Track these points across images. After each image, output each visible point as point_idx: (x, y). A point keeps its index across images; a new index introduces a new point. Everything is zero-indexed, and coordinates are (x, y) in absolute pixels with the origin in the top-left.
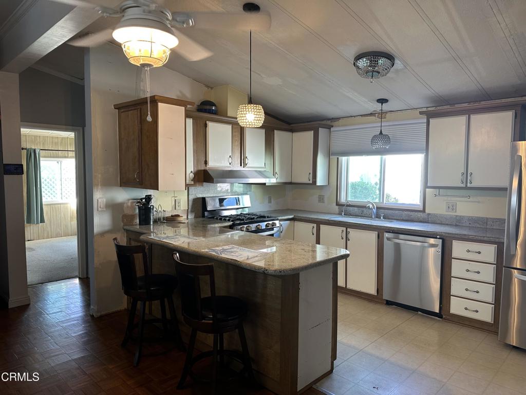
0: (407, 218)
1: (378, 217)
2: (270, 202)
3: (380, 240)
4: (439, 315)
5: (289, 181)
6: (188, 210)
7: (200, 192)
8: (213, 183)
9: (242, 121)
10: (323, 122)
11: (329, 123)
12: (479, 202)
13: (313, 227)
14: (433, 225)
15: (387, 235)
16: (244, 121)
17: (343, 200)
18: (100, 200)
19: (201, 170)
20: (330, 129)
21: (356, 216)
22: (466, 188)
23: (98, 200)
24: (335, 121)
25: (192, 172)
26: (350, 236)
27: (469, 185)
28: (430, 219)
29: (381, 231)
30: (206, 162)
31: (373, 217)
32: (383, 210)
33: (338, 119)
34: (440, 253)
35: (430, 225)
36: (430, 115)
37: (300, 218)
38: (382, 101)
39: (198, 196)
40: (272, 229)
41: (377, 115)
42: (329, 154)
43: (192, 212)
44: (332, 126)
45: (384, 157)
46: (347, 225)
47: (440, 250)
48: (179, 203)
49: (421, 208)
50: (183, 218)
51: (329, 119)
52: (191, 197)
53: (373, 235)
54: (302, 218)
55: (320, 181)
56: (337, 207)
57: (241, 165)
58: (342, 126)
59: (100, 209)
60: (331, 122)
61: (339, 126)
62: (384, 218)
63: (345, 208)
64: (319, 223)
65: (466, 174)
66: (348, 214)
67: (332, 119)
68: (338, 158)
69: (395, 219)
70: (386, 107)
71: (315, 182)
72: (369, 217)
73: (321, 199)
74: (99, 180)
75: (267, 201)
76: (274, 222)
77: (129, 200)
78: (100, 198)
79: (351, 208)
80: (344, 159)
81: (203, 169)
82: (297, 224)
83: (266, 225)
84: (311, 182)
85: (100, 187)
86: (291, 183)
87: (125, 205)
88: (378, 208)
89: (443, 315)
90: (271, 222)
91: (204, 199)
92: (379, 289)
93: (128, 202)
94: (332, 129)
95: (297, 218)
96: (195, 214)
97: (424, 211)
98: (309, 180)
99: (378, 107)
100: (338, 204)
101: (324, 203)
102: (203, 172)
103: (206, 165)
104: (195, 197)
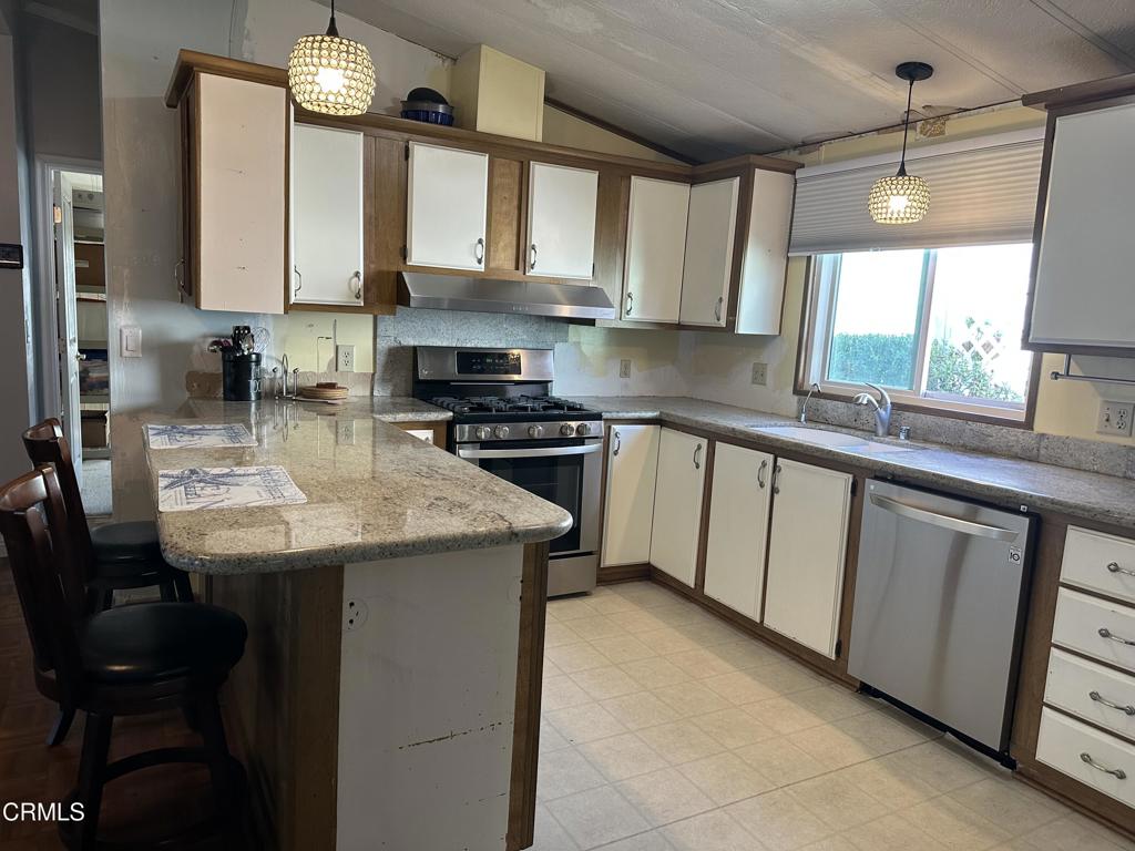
0: (975, 443)
1: (892, 431)
2: (625, 373)
3: (856, 499)
4: (1003, 758)
5: (673, 318)
6: (373, 375)
7: (409, 331)
8: (410, 306)
10: (784, 155)
11: (793, 156)
13: (699, 447)
14: (1052, 469)
15: (872, 486)
17: (813, 378)
18: (126, 332)
19: (388, 273)
20: (794, 173)
21: (840, 426)
23: (121, 331)
24: (809, 152)
25: (357, 274)
26: (781, 480)
28: (1043, 452)
29: (860, 472)
30: (404, 253)
31: (880, 431)
32: (912, 415)
33: (819, 143)
34: (1021, 563)
35: (1041, 468)
36: (1060, 103)
37: (671, 419)
38: (913, 71)
39: (404, 343)
40: (579, 442)
41: (919, 124)
42: (788, 246)
43: (384, 380)
44: (802, 166)
45: (933, 251)
46: (777, 448)
47: (1021, 553)
48: (347, 355)
49: (1021, 417)
51: (796, 147)
52: (383, 345)
53: (841, 482)
54: (677, 421)
55: (749, 320)
56: (796, 398)
58: (829, 161)
59: (126, 353)
60: (801, 154)
61: (818, 163)
62: (908, 437)
63: (816, 405)
64: (714, 436)
66: (816, 420)
67: (804, 144)
68: (809, 258)
69: (936, 443)
71: (732, 324)
72: (871, 433)
73: (759, 375)
74: (126, 283)
76: (588, 423)
77: (205, 336)
78: (125, 327)
79: (830, 404)
80: (826, 259)
81: (395, 269)
82: (670, 435)
83: (560, 428)
84: (723, 323)
85: (126, 300)
86: (680, 327)
87: (196, 349)
88: (897, 407)
89: (1012, 757)
90: (574, 424)
91: (415, 351)
92: (842, 647)
93: (204, 342)
94: (800, 174)
95: (664, 417)
97: (1029, 424)
98: (718, 320)
100: (799, 391)
101: (765, 384)
102: (393, 277)
103: (405, 258)
104: (396, 344)
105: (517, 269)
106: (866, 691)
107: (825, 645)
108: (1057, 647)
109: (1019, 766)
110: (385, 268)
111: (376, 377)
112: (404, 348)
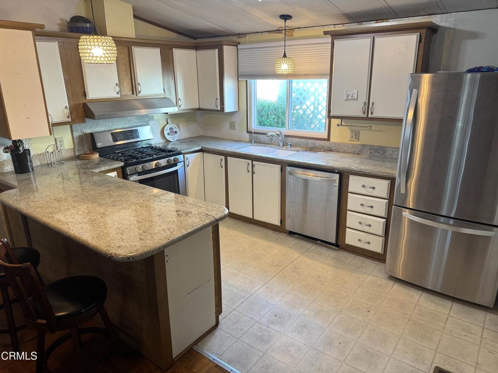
3: (282, 173)
4: (336, 245)
5: (197, 107)
6: (74, 148)
7: (89, 127)
8: (94, 119)
11: (235, 39)
12: (380, 131)
13: (222, 160)
14: (336, 154)
15: (288, 169)
17: (253, 126)
19: (79, 104)
20: (237, 46)
21: (266, 144)
22: (367, 119)
24: (242, 38)
25: (66, 107)
26: (255, 169)
27: (370, 115)
28: (334, 148)
29: (284, 165)
30: (85, 95)
31: (281, 145)
32: (291, 138)
33: (245, 34)
34: (337, 188)
37: (207, 149)
38: (285, 17)
39: (86, 132)
40: (175, 165)
42: (239, 76)
44: (239, 43)
46: (253, 158)
47: (337, 186)
48: (61, 142)
49: (326, 137)
51: (236, 35)
52: (76, 134)
53: (277, 168)
54: (209, 150)
55: (229, 107)
56: (248, 134)
58: (251, 42)
60: (238, 38)
61: (245, 43)
62: (291, 147)
63: (255, 137)
64: (226, 155)
65: (368, 105)
66: (259, 142)
67: (239, 34)
68: (247, 81)
70: (290, 23)
71: (222, 109)
72: (278, 146)
73: (232, 126)
76: (177, 157)
79: (261, 136)
80: (252, 82)
81: (81, 102)
82: (206, 155)
83: (168, 161)
84: (219, 108)
86: (199, 109)
88: (286, 136)
89: (339, 244)
90: (172, 158)
91: (92, 134)
92: (282, 221)
94: (239, 47)
95: (204, 149)
97: (328, 139)
98: (217, 107)
100: (248, 132)
101: (235, 129)
102: (82, 106)
104: (82, 133)
105: (133, 94)
106: (291, 233)
107: (276, 221)
108: (349, 210)
109: (340, 246)
110: (77, 102)
111: (76, 149)
112: (86, 134)
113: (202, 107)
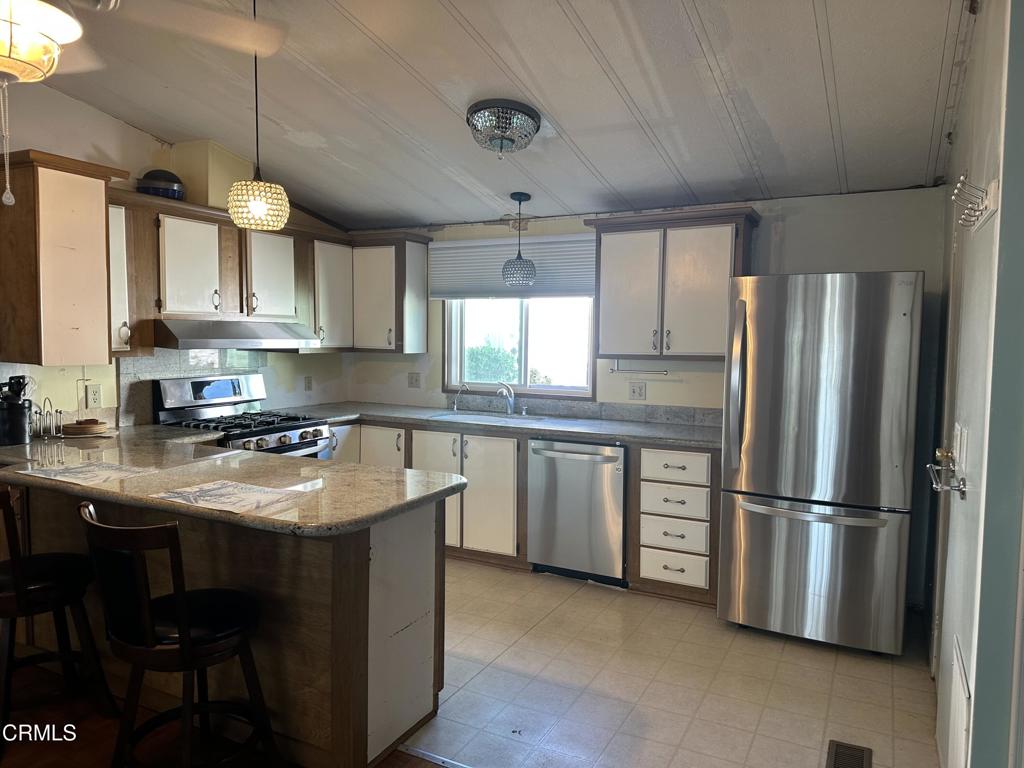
0: (565, 412)
1: (517, 411)
2: (309, 387)
3: (520, 454)
4: (622, 583)
5: (349, 344)
6: (118, 408)
7: (147, 367)
8: (177, 348)
9: (240, 215)
10: (416, 231)
11: (424, 232)
12: (681, 381)
13: (399, 436)
14: (608, 422)
15: (533, 444)
16: (245, 215)
17: (455, 381)
19: (147, 321)
20: (427, 244)
21: (480, 411)
22: (661, 357)
24: (436, 230)
25: (125, 324)
26: (468, 450)
27: (665, 352)
28: (603, 413)
29: (522, 437)
30: (159, 304)
31: (509, 412)
33: (440, 226)
34: (622, 472)
35: (604, 422)
36: (603, 227)
37: (372, 418)
38: (521, 197)
39: (142, 378)
40: (314, 443)
41: (511, 222)
42: (427, 293)
43: (128, 412)
44: (432, 240)
45: (526, 301)
46: (462, 429)
47: (621, 467)
48: (95, 393)
49: (589, 394)
50: (107, 426)
51: (425, 226)
52: (125, 381)
53: (510, 445)
54: (377, 419)
55: (411, 345)
56: (444, 395)
57: (242, 311)
58: (450, 240)
60: (429, 231)
61: (442, 240)
62: (527, 413)
63: (459, 397)
64: (410, 427)
65: (661, 333)
66: (464, 409)
67: (431, 225)
68: (444, 302)
69: (546, 415)
70: (527, 208)
71: (400, 347)
72: (503, 412)
73: (414, 380)
75: (302, 385)
76: (318, 428)
79: (470, 397)
80: (454, 304)
81: (152, 317)
82: (367, 430)
83: (302, 434)
84: (393, 347)
86: (352, 350)
88: (517, 395)
89: (629, 582)
90: (311, 429)
91: (156, 385)
92: (521, 546)
94: (431, 245)
95: (365, 418)
96: (136, 416)
97: (593, 398)
98: (390, 344)
99: (512, 208)
100: (446, 389)
101: (419, 387)
102: (152, 325)
103: (159, 309)
104: (136, 380)
106: (538, 569)
107: (508, 548)
108: (644, 513)
109: (630, 585)
110: (144, 317)
111: (121, 409)
112: (142, 383)
113: (358, 345)
